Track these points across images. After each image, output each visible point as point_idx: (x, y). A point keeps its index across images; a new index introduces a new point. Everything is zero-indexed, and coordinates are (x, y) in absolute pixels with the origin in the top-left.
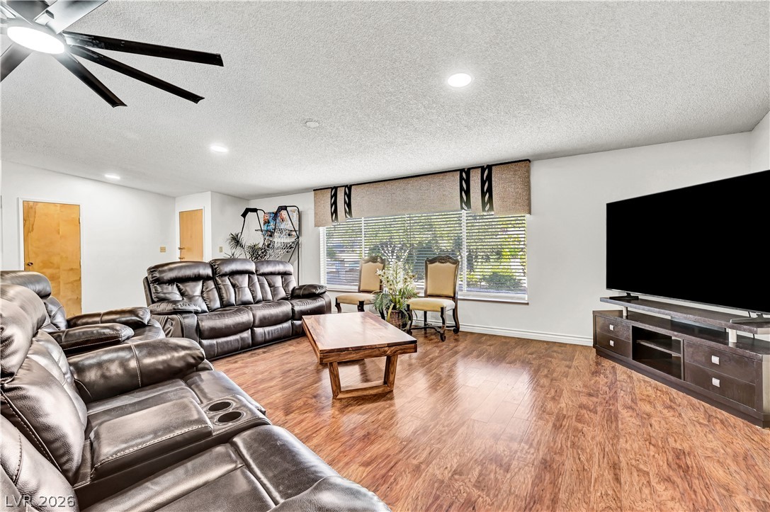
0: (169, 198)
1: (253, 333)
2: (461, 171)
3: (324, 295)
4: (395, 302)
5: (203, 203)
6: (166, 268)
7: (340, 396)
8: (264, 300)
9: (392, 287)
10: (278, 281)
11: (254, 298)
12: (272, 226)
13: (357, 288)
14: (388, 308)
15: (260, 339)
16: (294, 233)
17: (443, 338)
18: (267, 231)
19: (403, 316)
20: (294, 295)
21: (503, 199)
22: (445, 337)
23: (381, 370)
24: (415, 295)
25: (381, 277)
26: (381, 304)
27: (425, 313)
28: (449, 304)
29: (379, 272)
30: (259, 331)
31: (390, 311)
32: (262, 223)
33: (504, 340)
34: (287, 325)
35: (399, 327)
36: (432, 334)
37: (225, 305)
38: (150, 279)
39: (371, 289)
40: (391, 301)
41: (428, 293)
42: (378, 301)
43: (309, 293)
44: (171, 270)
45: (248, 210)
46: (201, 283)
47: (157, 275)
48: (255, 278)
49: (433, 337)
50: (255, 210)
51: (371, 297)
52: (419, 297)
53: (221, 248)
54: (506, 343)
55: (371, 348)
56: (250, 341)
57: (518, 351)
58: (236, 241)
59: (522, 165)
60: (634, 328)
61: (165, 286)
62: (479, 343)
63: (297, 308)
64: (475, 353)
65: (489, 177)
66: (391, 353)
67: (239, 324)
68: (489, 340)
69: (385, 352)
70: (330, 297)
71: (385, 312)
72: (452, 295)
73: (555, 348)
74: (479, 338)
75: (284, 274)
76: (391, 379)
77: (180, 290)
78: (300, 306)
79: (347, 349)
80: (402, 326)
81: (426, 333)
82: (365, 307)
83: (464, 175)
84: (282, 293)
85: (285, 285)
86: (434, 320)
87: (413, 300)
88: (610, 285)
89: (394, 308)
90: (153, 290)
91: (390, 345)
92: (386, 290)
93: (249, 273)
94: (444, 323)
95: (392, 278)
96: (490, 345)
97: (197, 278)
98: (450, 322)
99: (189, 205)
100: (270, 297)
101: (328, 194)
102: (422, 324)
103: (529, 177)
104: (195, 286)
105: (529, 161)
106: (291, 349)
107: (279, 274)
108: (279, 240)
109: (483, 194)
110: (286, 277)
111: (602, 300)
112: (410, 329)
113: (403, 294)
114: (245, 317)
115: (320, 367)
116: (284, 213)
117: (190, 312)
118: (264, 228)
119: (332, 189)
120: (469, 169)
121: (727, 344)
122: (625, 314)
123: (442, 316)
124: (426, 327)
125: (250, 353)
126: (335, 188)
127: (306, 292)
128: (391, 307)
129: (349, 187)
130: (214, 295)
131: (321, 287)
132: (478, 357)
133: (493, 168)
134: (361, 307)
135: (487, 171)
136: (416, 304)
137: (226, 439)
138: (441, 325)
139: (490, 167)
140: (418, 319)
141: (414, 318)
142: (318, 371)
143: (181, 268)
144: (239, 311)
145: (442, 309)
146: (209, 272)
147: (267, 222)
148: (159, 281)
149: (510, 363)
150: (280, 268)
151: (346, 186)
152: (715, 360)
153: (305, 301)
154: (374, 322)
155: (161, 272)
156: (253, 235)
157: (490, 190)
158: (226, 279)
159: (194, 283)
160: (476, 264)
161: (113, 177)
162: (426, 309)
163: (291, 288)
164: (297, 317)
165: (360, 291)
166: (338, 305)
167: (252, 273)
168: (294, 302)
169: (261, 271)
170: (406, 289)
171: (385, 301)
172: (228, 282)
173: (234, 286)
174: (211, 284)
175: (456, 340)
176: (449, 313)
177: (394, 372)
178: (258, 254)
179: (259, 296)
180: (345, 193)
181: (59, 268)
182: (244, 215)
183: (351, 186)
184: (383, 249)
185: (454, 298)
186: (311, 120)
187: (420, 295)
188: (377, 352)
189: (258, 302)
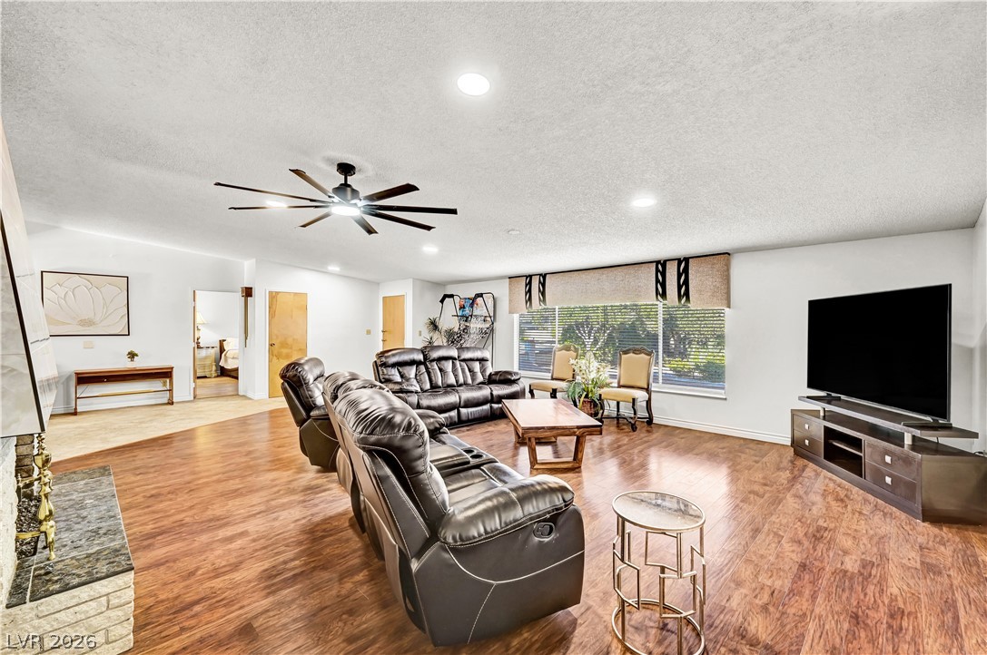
0: (374, 284)
1: (459, 413)
2: (658, 262)
3: (519, 382)
4: (588, 391)
5: (405, 289)
6: (390, 353)
7: (536, 467)
8: (465, 384)
9: (585, 376)
10: (477, 366)
11: (457, 382)
12: (467, 311)
13: (550, 375)
14: (580, 397)
15: (464, 418)
16: (488, 319)
17: (634, 428)
18: (462, 316)
19: (595, 405)
20: (492, 380)
21: (700, 292)
22: (636, 428)
23: (571, 451)
24: (608, 385)
25: (573, 367)
26: (574, 392)
27: (618, 403)
28: (641, 396)
29: (572, 361)
30: (463, 411)
31: (582, 399)
32: (458, 308)
33: (698, 434)
34: (486, 407)
35: (591, 415)
36: (624, 424)
37: (434, 387)
38: (379, 363)
39: (564, 377)
40: (584, 390)
41: (622, 383)
42: (571, 389)
43: (504, 378)
44: (394, 355)
45: (446, 296)
46: (415, 367)
47: (383, 359)
48: (458, 363)
49: (624, 427)
50: (452, 296)
51: (563, 385)
52: (612, 387)
53: (420, 332)
54: (700, 437)
55: (563, 428)
56: (456, 419)
57: (711, 445)
58: (434, 325)
59: (723, 257)
60: (826, 428)
61: (390, 369)
62: (671, 435)
63: (495, 393)
64: (664, 444)
65: (686, 270)
66: (581, 435)
67: (448, 404)
68: (683, 433)
69: (575, 432)
70: (524, 383)
71: (577, 401)
72: (646, 387)
73: (751, 445)
74: (671, 430)
75: (482, 360)
76: (580, 457)
77: (400, 373)
78: (499, 390)
79: (543, 428)
80: (594, 415)
81: (618, 423)
82: (558, 395)
83: (660, 267)
84: (480, 378)
85: (483, 371)
86: (626, 411)
87: (605, 389)
88: (811, 385)
89: (587, 396)
90: (381, 373)
91: (579, 427)
92: (579, 379)
93: (453, 359)
94: (635, 413)
95: (585, 368)
96: (682, 438)
97: (412, 363)
98: (642, 413)
99: (391, 290)
100: (470, 381)
101: (523, 282)
102: (615, 414)
103: (728, 270)
104: (411, 370)
105: (729, 254)
106: (490, 429)
107: (477, 360)
108: (475, 325)
109: (679, 287)
110: (483, 362)
111: (800, 398)
112: (602, 418)
113: (596, 384)
114: (452, 399)
115: (518, 445)
116: (479, 300)
117: (412, 392)
118: (460, 313)
119: (527, 277)
120: (665, 261)
121: (903, 446)
122: (822, 414)
123: (633, 407)
124: (618, 418)
125: (456, 430)
126: (531, 276)
127: (502, 378)
128: (584, 396)
129: (544, 276)
130: (425, 378)
131: (516, 374)
132: (666, 447)
133: (690, 260)
134: (554, 394)
135: (684, 263)
136: (609, 394)
137: (478, 466)
138: (633, 416)
139: (687, 260)
140: (610, 409)
141: (606, 407)
142: (516, 448)
143: (400, 353)
144: (446, 393)
145: (634, 400)
146: (420, 357)
147: (462, 307)
148: (385, 365)
149: (697, 455)
150: (478, 354)
151: (540, 275)
152: (888, 459)
153: (502, 386)
154: (565, 408)
155: (386, 357)
156: (450, 321)
157: (686, 282)
158: (434, 363)
159: (410, 367)
160: (689, 350)
161: (334, 268)
162: (619, 400)
163: (488, 374)
164: (495, 399)
165: (553, 379)
166: (531, 392)
167: (455, 359)
168: (493, 387)
169: (462, 357)
170: (598, 378)
171: (578, 390)
172: (436, 367)
173: (441, 370)
174: (422, 368)
175: (648, 431)
176: (641, 404)
177: (582, 451)
178: (454, 338)
179: (461, 381)
180: (540, 282)
181: (291, 348)
182: (442, 301)
183: (546, 274)
184: (579, 330)
185: (647, 390)
186: (513, 230)
187: (613, 385)
188: (568, 432)
189: (461, 385)
